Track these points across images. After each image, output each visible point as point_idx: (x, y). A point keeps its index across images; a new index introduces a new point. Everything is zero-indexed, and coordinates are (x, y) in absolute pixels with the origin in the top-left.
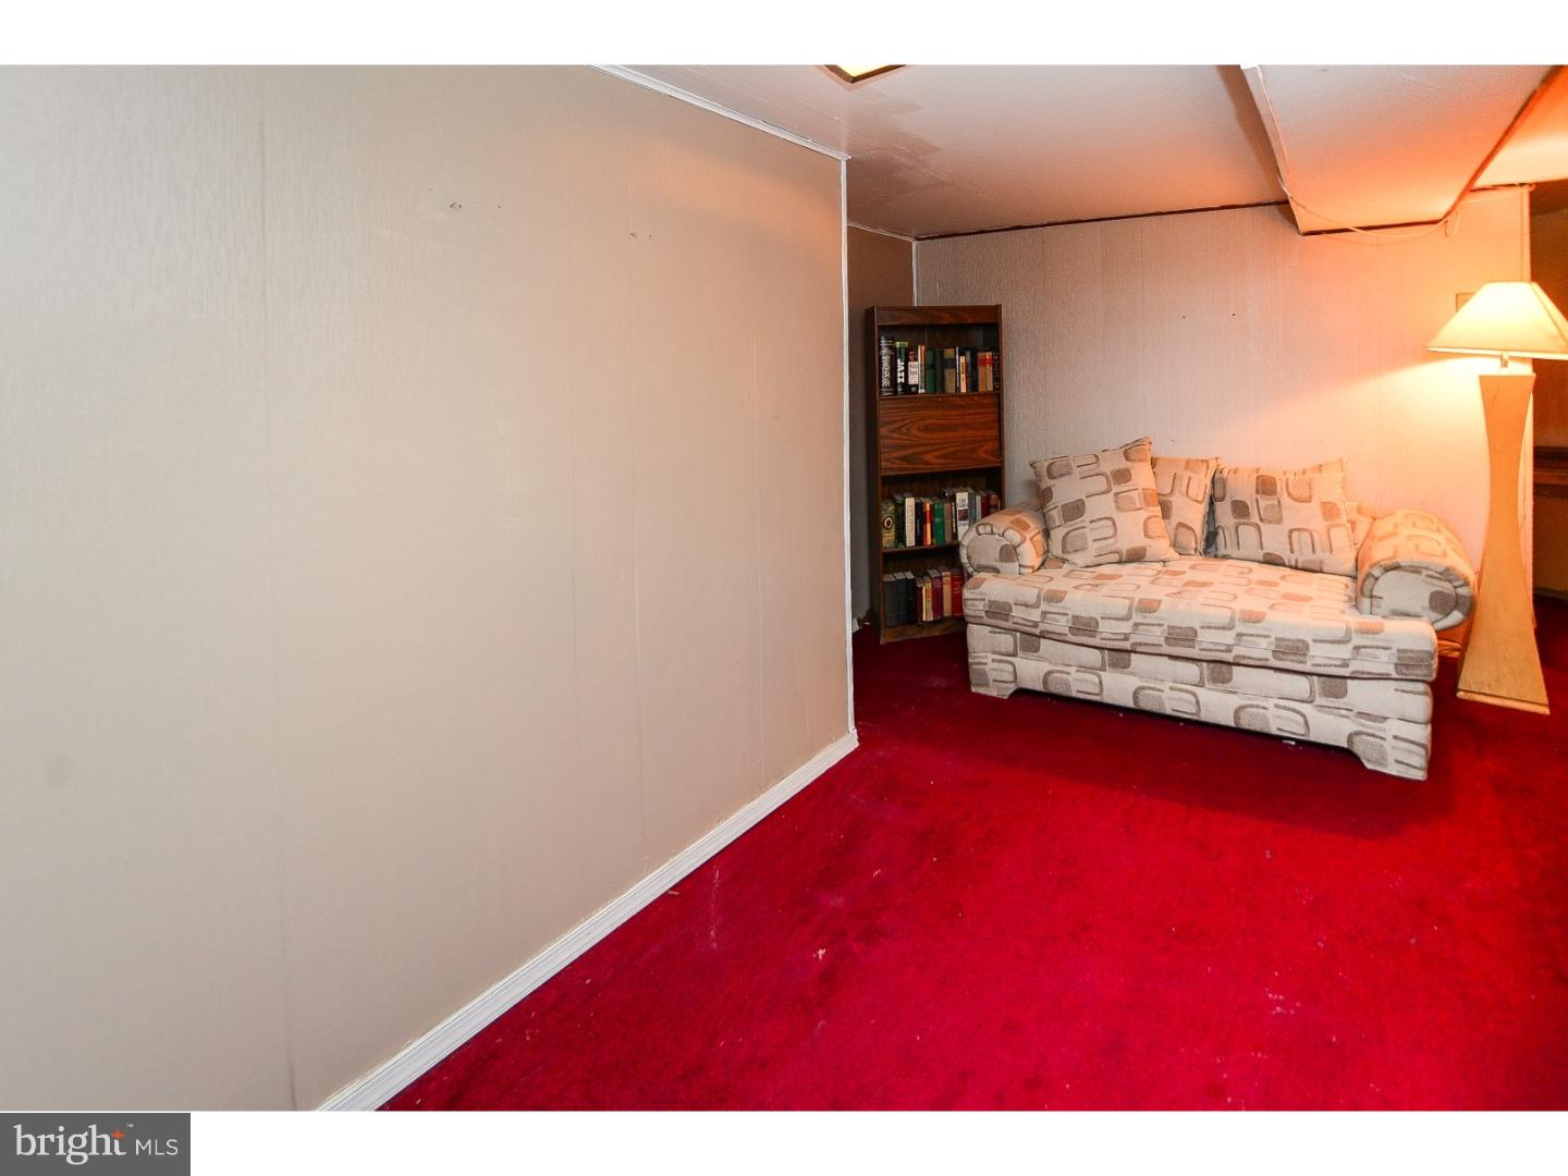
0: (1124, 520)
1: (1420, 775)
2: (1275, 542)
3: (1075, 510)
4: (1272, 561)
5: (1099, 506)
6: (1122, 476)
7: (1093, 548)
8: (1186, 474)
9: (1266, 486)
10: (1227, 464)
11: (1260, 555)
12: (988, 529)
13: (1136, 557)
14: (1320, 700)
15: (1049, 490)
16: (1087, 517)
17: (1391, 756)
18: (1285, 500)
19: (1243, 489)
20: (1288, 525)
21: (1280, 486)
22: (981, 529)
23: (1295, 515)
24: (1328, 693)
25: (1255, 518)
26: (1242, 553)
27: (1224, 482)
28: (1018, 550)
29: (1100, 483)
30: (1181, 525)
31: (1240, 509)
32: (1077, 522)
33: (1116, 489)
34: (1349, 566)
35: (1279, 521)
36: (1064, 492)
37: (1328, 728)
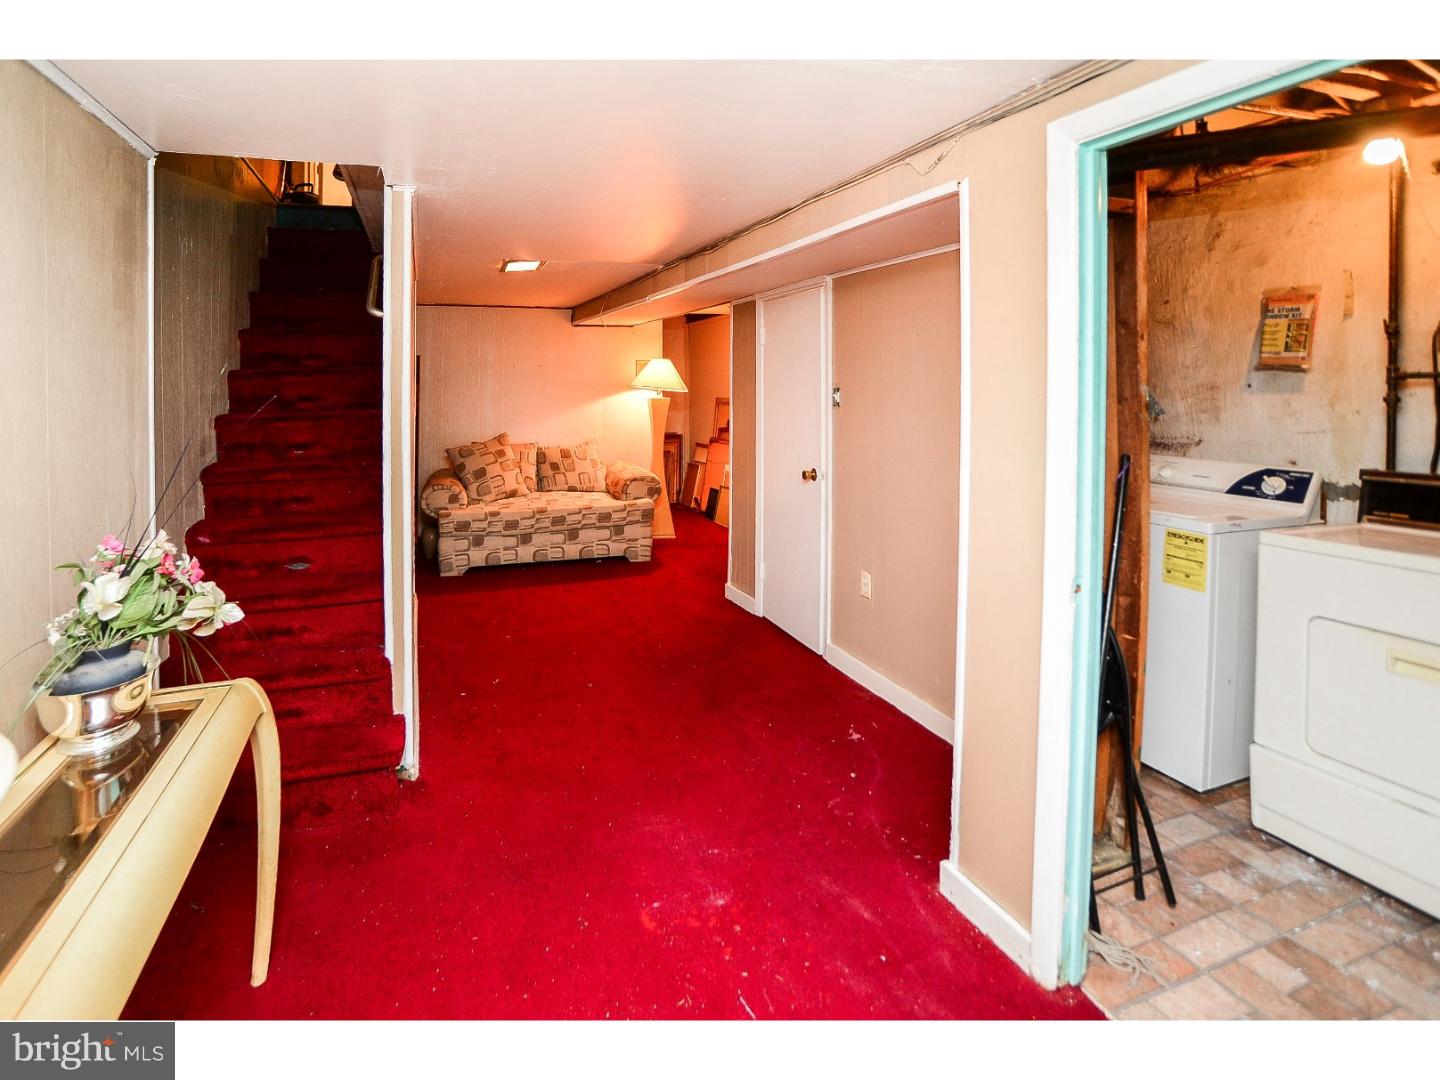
0: (507, 476)
1: (648, 559)
2: (573, 480)
3: (481, 473)
4: (572, 489)
5: (493, 470)
6: (501, 453)
7: (494, 492)
8: (526, 451)
9: (565, 454)
10: (542, 445)
11: (566, 487)
12: (440, 487)
13: (513, 494)
14: (614, 538)
15: (463, 464)
16: (489, 475)
17: (640, 553)
18: (575, 459)
19: (555, 457)
20: (578, 471)
21: (572, 453)
22: (436, 488)
23: (581, 466)
24: (617, 534)
25: (563, 470)
26: (559, 487)
27: (544, 454)
28: (459, 497)
29: (491, 458)
30: (527, 477)
31: (555, 466)
32: (484, 479)
33: (500, 460)
34: (604, 488)
35: (574, 470)
36: (472, 465)
37: (616, 549)
